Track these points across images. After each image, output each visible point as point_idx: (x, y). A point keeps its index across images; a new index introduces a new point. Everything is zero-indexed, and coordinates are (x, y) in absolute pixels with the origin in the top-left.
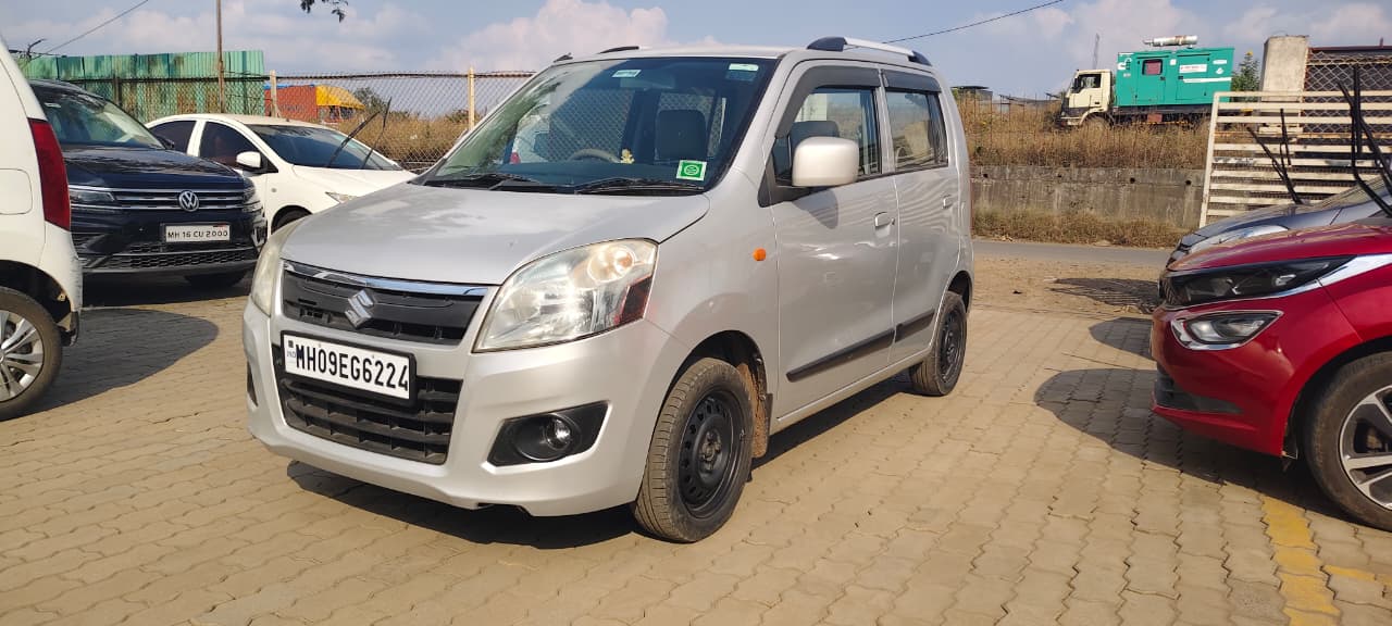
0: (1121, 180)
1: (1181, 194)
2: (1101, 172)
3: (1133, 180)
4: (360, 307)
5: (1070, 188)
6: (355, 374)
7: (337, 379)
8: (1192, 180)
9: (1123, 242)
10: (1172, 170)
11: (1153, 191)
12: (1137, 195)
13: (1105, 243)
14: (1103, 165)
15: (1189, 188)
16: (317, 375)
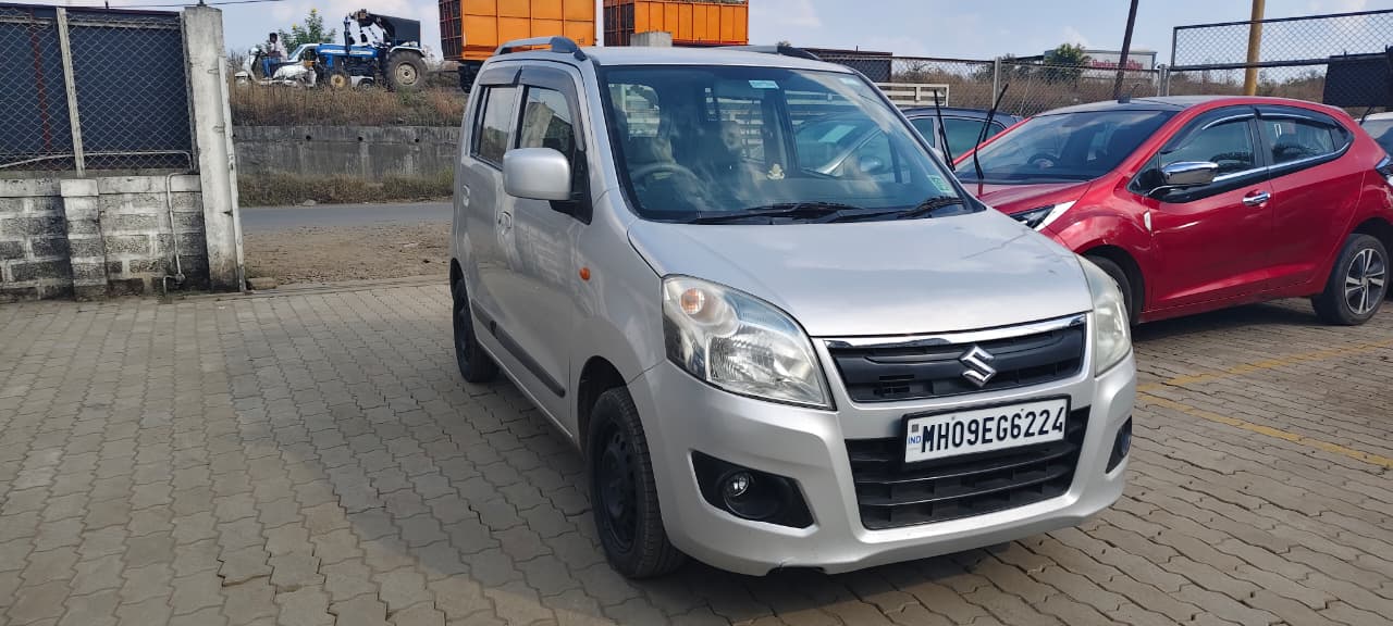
0: (296, 137)
1: (356, 150)
2: (277, 130)
3: (308, 138)
4: (980, 365)
5: (248, 148)
6: (1002, 435)
7: (980, 447)
8: (364, 137)
9: (329, 200)
10: (344, 127)
11: (329, 148)
12: (315, 152)
13: (313, 202)
14: (274, 123)
15: (362, 143)
16: (952, 451)
